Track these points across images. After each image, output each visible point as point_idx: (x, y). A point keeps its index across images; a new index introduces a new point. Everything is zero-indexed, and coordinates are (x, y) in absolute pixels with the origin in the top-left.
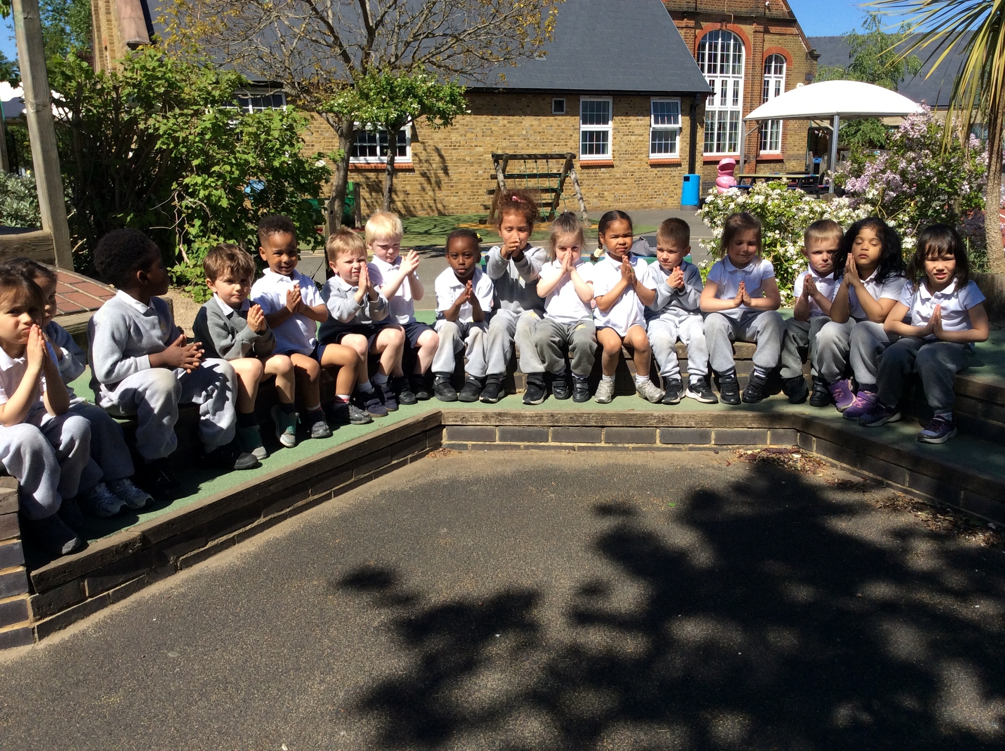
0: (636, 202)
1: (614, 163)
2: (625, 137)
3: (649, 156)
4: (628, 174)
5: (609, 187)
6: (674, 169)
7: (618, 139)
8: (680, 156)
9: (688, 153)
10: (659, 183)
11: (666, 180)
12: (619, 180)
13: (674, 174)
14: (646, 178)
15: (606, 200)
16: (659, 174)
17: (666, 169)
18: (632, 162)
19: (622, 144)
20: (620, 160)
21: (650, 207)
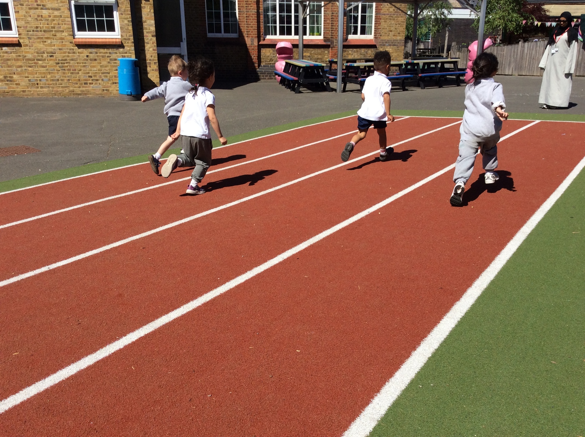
0: (62, 87)
1: (21, 41)
2: (32, 12)
3: (74, 35)
4: (45, 55)
5: (19, 69)
6: (115, 50)
7: (22, 13)
8: (122, 36)
9: (132, 33)
10: (94, 67)
11: (104, 63)
12: (33, 62)
13: (114, 56)
14: (72, 60)
15: (17, 84)
16: (92, 56)
17: (102, 50)
18: (49, 41)
19: (29, 19)
20: (29, 38)
21: (86, 94)
